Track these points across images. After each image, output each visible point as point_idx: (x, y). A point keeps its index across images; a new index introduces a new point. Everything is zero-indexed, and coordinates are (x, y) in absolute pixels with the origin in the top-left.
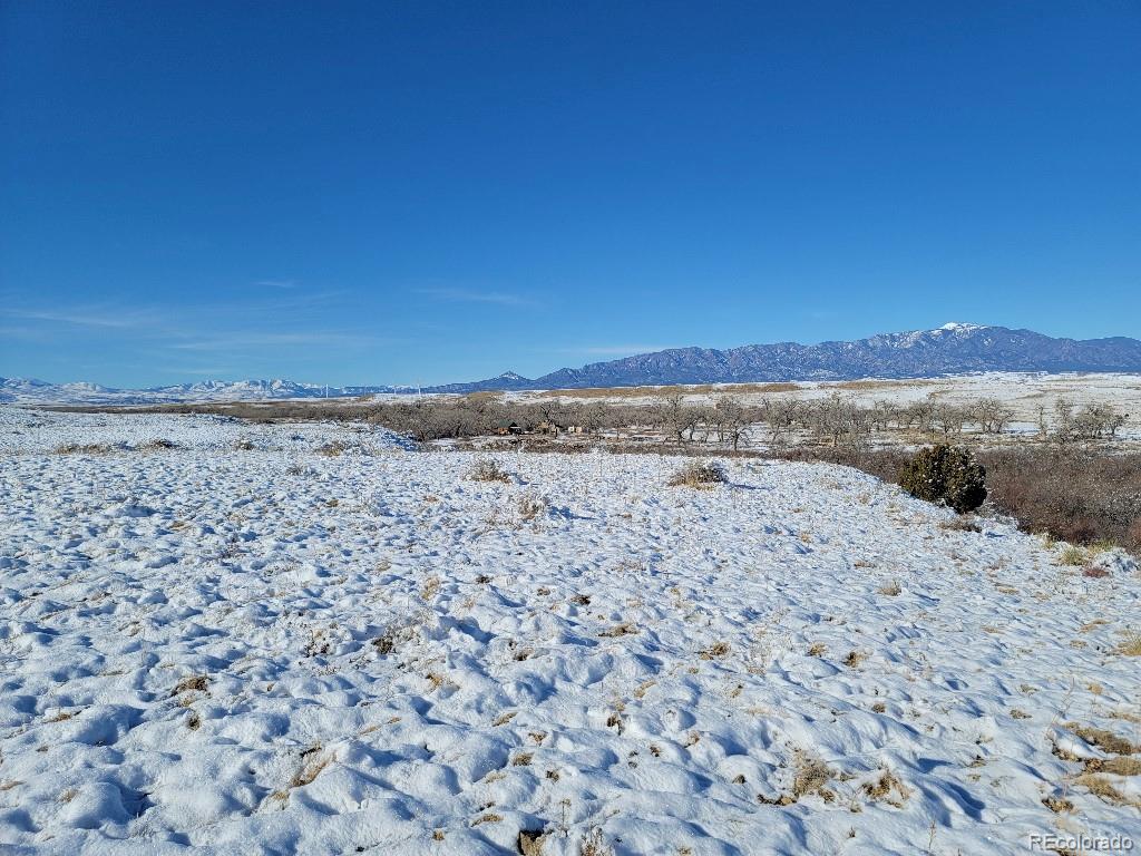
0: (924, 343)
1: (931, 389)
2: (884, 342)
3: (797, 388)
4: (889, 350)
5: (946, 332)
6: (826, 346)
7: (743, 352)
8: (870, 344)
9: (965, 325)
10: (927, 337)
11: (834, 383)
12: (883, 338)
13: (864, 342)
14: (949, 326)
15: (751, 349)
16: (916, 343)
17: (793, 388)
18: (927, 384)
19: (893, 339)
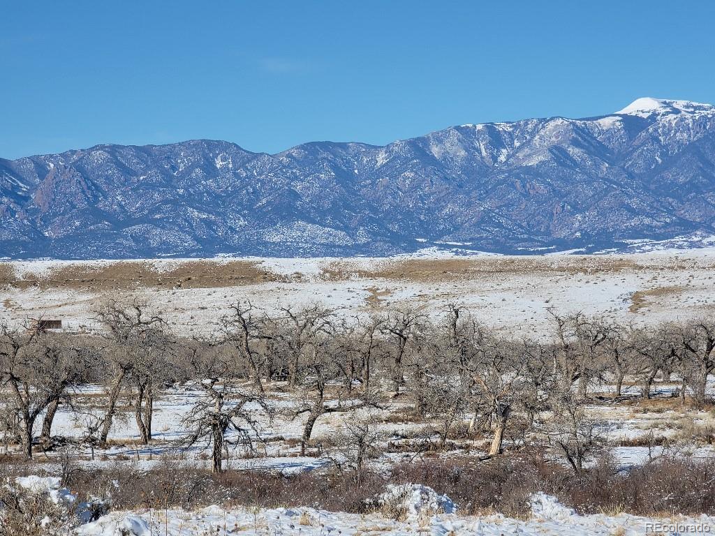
0: (574, 151)
1: (632, 283)
2: (471, 150)
3: (267, 277)
4: (485, 170)
5: (633, 124)
6: (313, 151)
7: (78, 165)
8: (436, 151)
9: (680, 104)
10: (583, 136)
11: (364, 263)
12: (467, 134)
13: (418, 147)
14: (642, 106)
15: (99, 156)
16: (558, 152)
17: (253, 276)
18: (617, 267)
19: (496, 140)
